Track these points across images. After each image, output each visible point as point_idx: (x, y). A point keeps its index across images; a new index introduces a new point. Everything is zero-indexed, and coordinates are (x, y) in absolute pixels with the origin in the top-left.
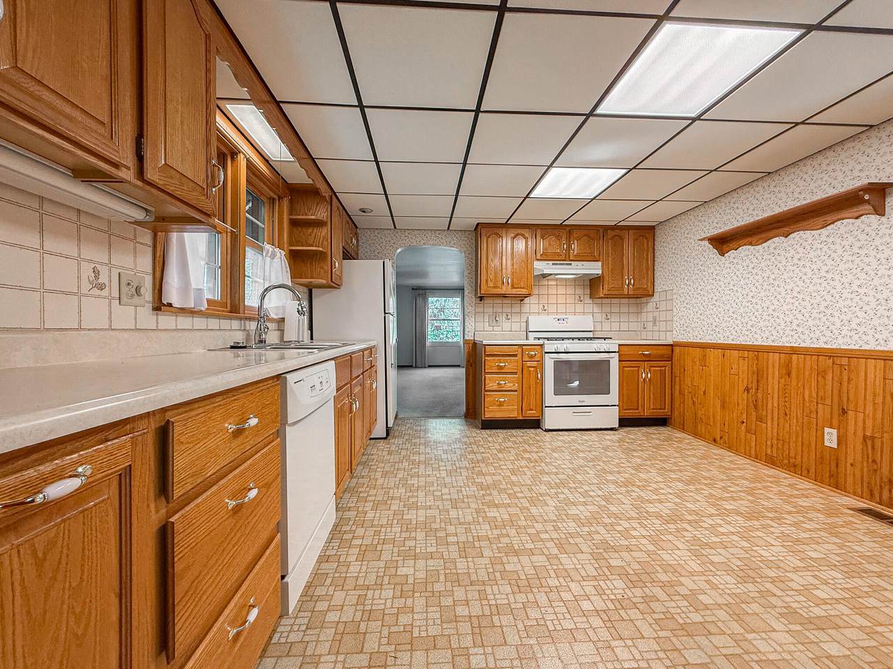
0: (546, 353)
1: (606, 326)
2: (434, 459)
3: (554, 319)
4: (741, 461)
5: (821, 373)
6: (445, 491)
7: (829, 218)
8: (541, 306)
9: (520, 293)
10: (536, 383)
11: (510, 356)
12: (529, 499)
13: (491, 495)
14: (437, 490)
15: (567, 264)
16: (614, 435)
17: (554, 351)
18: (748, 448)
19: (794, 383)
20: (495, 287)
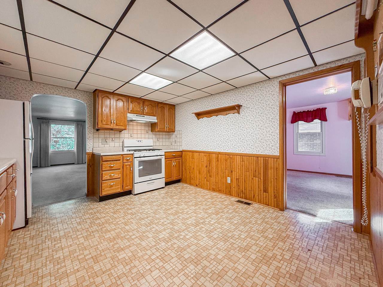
0: (135, 158)
1: (157, 144)
2: (71, 232)
3: (136, 141)
4: (206, 191)
5: (226, 160)
6: (86, 252)
7: (228, 112)
8: (130, 135)
9: (121, 128)
10: (130, 173)
11: (117, 160)
12: (139, 237)
13: (117, 243)
14: (80, 254)
15: (142, 116)
16: (164, 190)
17: (139, 157)
18: (207, 187)
19: (219, 164)
20: (107, 125)
